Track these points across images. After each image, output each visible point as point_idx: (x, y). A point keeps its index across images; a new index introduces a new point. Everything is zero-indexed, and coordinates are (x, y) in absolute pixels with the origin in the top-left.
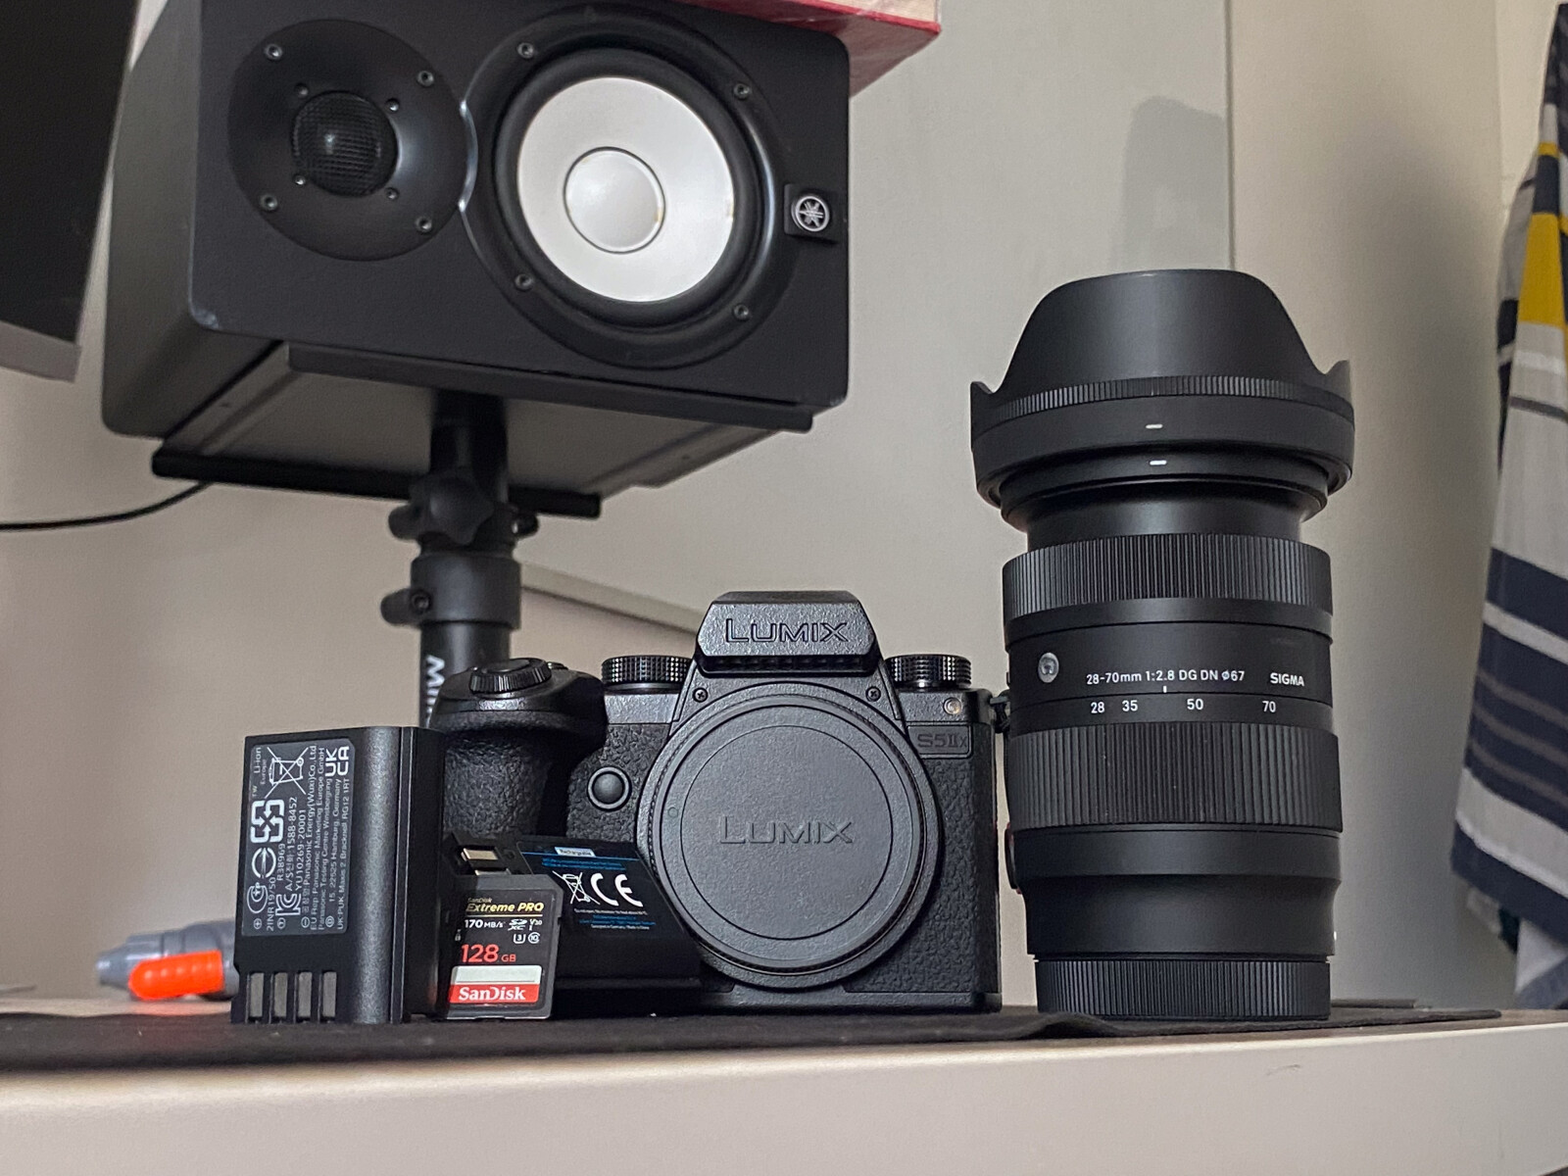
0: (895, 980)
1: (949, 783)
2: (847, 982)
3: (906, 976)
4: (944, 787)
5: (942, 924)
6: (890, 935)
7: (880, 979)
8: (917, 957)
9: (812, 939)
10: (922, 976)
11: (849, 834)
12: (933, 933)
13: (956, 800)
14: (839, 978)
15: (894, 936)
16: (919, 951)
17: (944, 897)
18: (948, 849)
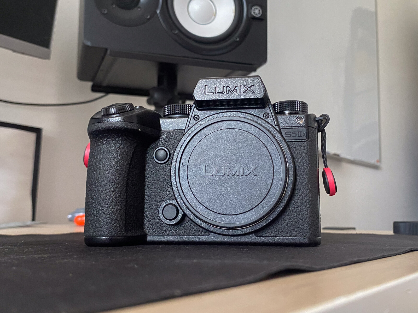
0: (276, 232)
1: (298, 151)
2: (256, 232)
3: (280, 231)
4: (296, 153)
5: (295, 209)
6: (273, 213)
7: (270, 231)
8: (285, 222)
9: (240, 215)
10: (287, 230)
11: (256, 172)
12: (292, 213)
13: (301, 158)
14: (252, 231)
15: (275, 214)
16: (286, 220)
17: (296, 198)
18: (298, 178)
